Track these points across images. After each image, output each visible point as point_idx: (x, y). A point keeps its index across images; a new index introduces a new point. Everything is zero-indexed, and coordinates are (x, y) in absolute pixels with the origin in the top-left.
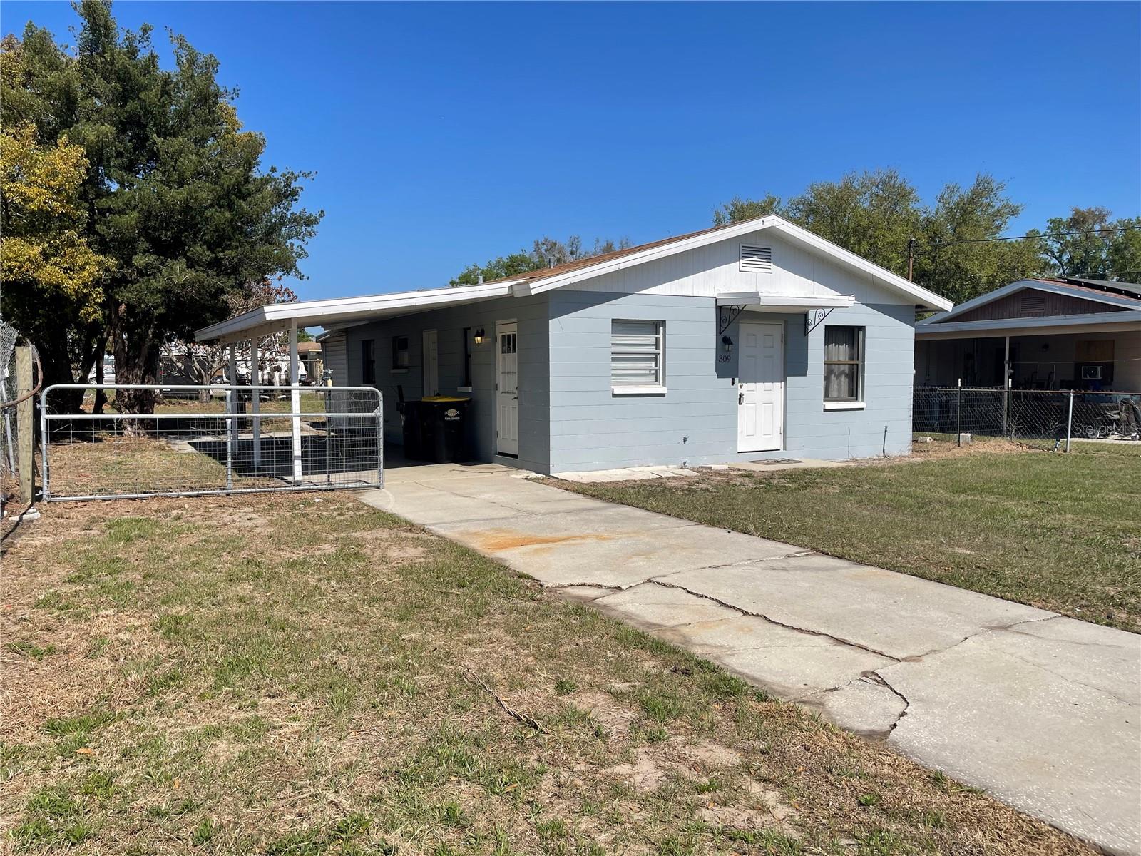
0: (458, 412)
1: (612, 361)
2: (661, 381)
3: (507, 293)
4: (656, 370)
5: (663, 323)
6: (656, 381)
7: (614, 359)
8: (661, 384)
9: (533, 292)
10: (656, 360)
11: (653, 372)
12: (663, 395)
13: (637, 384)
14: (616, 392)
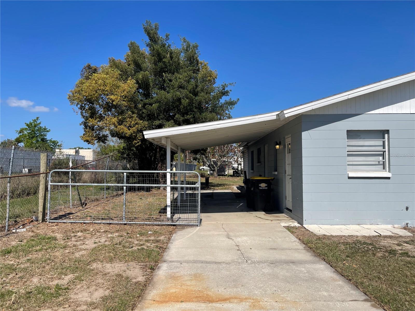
0: (266, 185)
1: (348, 156)
2: (387, 169)
3: (276, 118)
4: (384, 162)
5: (387, 132)
6: (384, 169)
7: (349, 155)
8: (387, 171)
9: (286, 116)
10: (383, 155)
11: (381, 163)
12: (389, 178)
13: (368, 171)
14: (351, 175)
